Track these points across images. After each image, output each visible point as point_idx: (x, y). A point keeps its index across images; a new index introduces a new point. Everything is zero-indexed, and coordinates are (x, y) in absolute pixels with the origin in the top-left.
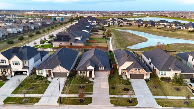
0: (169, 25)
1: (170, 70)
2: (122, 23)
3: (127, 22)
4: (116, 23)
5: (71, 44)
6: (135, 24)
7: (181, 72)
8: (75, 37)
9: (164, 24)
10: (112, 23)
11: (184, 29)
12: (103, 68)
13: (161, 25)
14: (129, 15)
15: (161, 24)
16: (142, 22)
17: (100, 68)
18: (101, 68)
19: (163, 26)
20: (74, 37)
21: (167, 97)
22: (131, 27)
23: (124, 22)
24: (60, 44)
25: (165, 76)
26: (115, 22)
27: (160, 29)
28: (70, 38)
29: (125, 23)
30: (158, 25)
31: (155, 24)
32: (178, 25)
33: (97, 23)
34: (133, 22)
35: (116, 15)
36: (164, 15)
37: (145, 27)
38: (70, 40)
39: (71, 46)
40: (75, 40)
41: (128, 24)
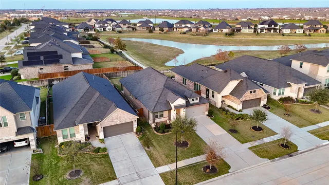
0: (195, 27)
1: (289, 85)
2: (120, 26)
3: (127, 25)
4: (109, 27)
5: (66, 68)
6: (142, 28)
7: (306, 85)
8: (70, 52)
9: (187, 25)
10: (100, 27)
11: (217, 32)
12: (198, 98)
13: (184, 28)
14: (114, 15)
15: (183, 26)
16: (151, 25)
17: (193, 100)
18: (195, 99)
19: (187, 29)
20: (68, 53)
21: (318, 125)
22: (136, 34)
23: (122, 25)
24: (40, 71)
25: (283, 96)
26: (106, 25)
27: (185, 33)
28: (61, 57)
29: (125, 28)
30: (179, 28)
31: (174, 26)
32: (207, 26)
33: (71, 29)
34: (138, 25)
35: (89, 15)
36: (166, 14)
37: (161, 32)
38: (61, 60)
39: (65, 72)
40: (73, 58)
41: (131, 29)
